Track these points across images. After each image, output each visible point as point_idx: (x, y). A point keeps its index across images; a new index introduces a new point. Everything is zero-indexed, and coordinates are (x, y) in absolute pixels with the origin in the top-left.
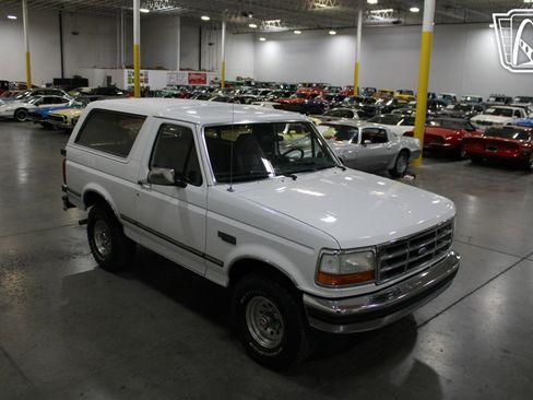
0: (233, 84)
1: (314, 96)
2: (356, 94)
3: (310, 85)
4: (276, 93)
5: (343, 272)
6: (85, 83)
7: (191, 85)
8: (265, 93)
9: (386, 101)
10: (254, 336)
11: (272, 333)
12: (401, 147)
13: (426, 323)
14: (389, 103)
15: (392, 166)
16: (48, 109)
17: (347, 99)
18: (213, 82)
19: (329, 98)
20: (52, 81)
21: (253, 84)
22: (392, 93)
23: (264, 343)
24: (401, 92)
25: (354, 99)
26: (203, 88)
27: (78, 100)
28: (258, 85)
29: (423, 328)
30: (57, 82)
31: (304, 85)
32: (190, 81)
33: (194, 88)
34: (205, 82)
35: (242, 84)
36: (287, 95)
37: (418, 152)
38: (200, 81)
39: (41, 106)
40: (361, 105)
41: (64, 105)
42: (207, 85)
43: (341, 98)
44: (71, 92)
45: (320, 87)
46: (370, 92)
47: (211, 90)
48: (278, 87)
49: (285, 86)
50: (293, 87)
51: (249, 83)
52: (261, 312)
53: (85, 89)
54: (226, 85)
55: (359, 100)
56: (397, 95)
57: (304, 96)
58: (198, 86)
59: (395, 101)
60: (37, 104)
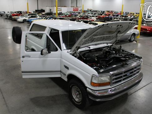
0: (86, 11)
1: (109, 15)
2: (122, 14)
3: (109, 11)
4: (98, 14)
5: (99, 83)
6: (44, 11)
7: (74, 11)
8: (95, 14)
9: (131, 16)
10: (74, 97)
11: (79, 97)
12: (133, 33)
13: (131, 94)
14: (132, 17)
15: (129, 38)
16: (31, 20)
17: (119, 16)
18: (80, 11)
19: (114, 16)
20: (35, 11)
21: (92, 11)
22: (134, 14)
23: (77, 100)
24: (136, 14)
25: (122, 16)
26: (77, 12)
27: (40, 16)
28: (93, 11)
29: (130, 96)
30: (36, 11)
31: (107, 11)
32: (74, 10)
33: (75, 12)
34: (78, 10)
35: (89, 11)
36: (101, 15)
37: (138, 34)
38: (76, 10)
39: (30, 18)
40: (123, 18)
41: (36, 18)
42: (79, 11)
43: (117, 16)
44: (39, 14)
45: (112, 12)
46: (127, 13)
47: (79, 13)
48: (99, 12)
49: (101, 11)
50: (104, 12)
51: (91, 11)
52: (76, 90)
53: (43, 13)
54: (84, 12)
55: (123, 16)
56: (135, 14)
57: (106, 15)
58: (76, 11)
59: (134, 17)
60: (29, 18)
